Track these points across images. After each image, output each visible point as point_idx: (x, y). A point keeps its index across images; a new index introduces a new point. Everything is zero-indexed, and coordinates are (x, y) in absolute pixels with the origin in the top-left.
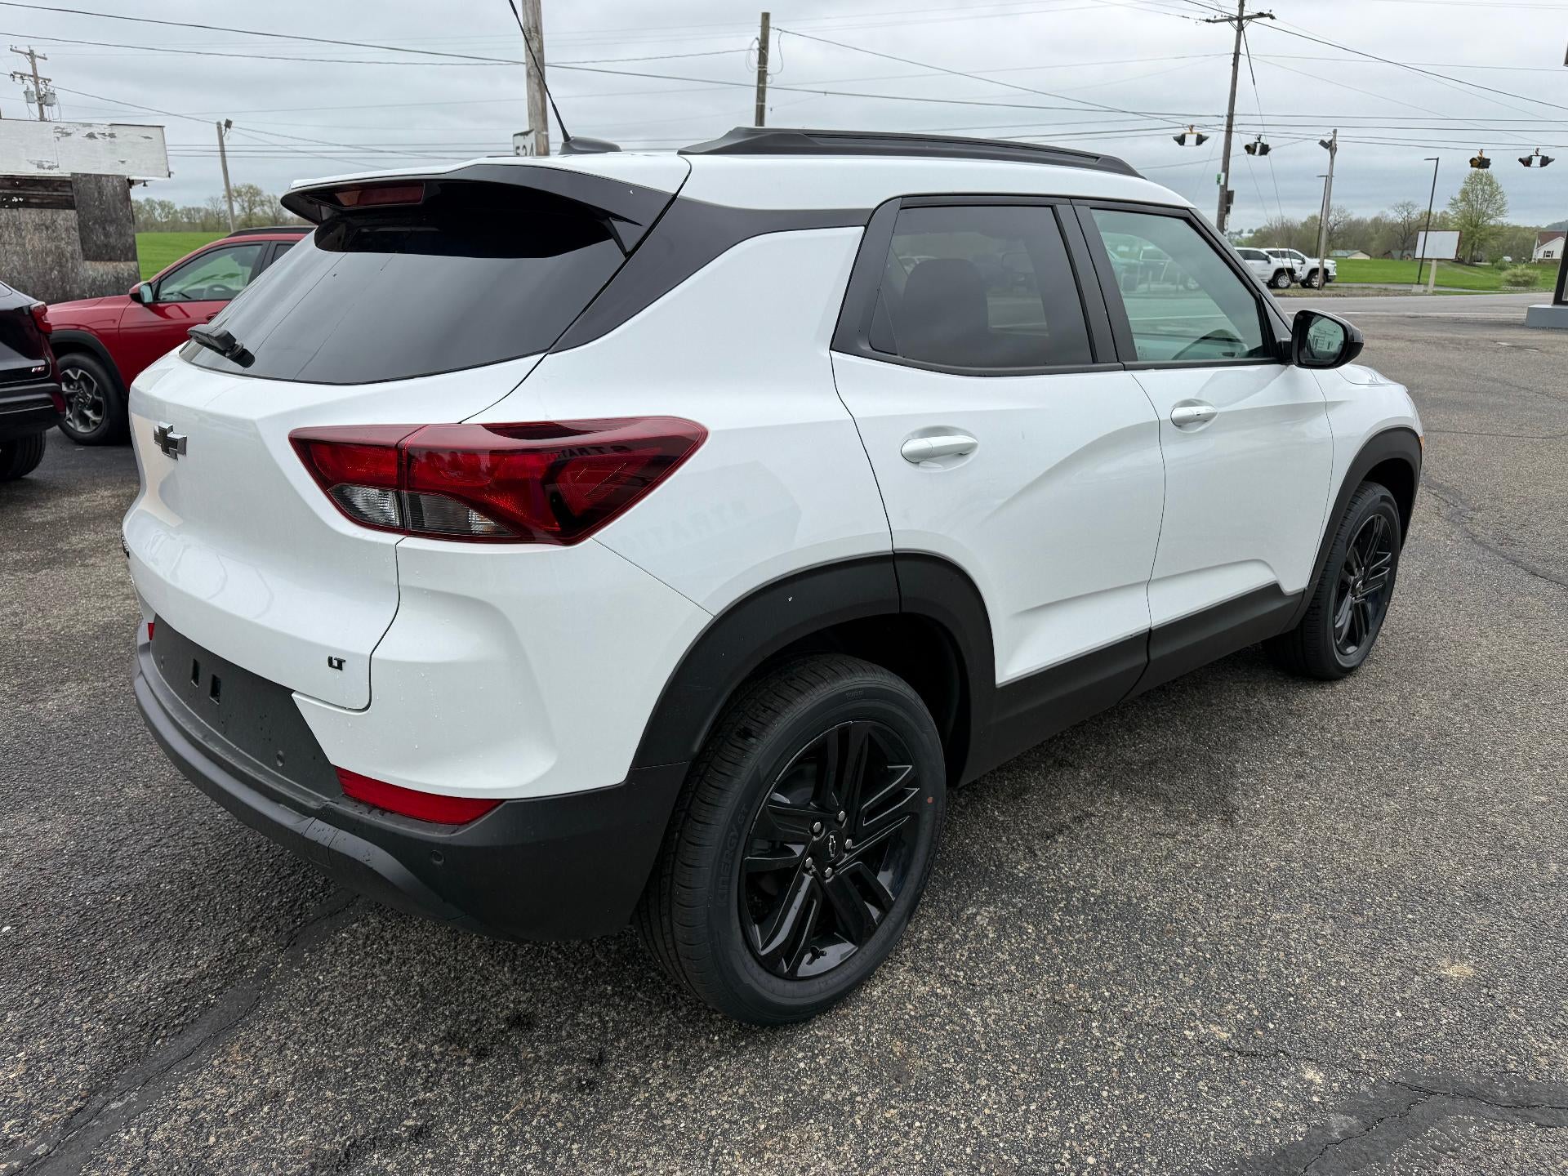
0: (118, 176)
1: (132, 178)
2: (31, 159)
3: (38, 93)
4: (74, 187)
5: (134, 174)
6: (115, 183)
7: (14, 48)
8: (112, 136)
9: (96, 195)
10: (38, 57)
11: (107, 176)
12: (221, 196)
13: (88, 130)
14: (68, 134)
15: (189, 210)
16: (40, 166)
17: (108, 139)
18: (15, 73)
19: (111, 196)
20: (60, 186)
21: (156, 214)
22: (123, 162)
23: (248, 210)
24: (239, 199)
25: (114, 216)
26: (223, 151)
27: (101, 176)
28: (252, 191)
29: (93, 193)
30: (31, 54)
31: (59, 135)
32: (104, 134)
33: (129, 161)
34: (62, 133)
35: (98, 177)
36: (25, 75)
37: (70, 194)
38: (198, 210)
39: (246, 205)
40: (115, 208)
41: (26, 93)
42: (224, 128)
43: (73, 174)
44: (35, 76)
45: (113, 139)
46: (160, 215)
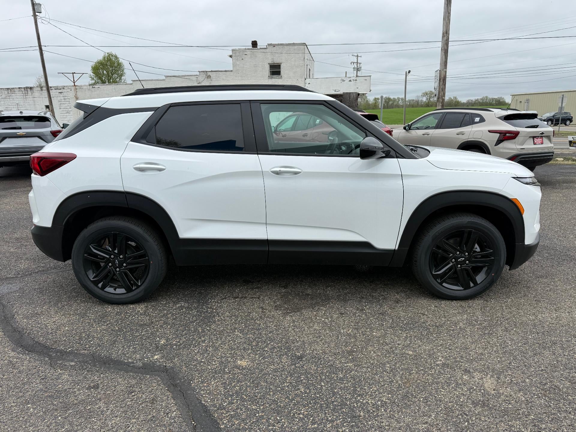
0: (355, 93)
1: (359, 93)
2: (333, 89)
3: (357, 68)
4: (343, 96)
5: (360, 92)
6: (354, 95)
7: (353, 55)
8: (356, 80)
9: (349, 98)
10: (359, 57)
11: (352, 93)
12: (421, 95)
13: (350, 79)
14: (344, 81)
15: (410, 100)
16: (335, 91)
17: (355, 81)
18: (352, 62)
19: (353, 99)
20: (339, 97)
21: (400, 102)
22: (357, 88)
23: (428, 100)
24: (426, 96)
25: (352, 105)
26: (406, 81)
27: (351, 93)
28: (431, 93)
29: (348, 98)
30: (357, 56)
31: (342, 81)
32: (354, 80)
33: (359, 88)
34: (343, 81)
35: (350, 93)
36: (354, 62)
37: (341, 99)
38: (413, 100)
39: (428, 98)
40: (353, 102)
41: (354, 68)
42: (408, 73)
43: (343, 93)
44: (357, 63)
45: (356, 81)
46: (401, 102)
